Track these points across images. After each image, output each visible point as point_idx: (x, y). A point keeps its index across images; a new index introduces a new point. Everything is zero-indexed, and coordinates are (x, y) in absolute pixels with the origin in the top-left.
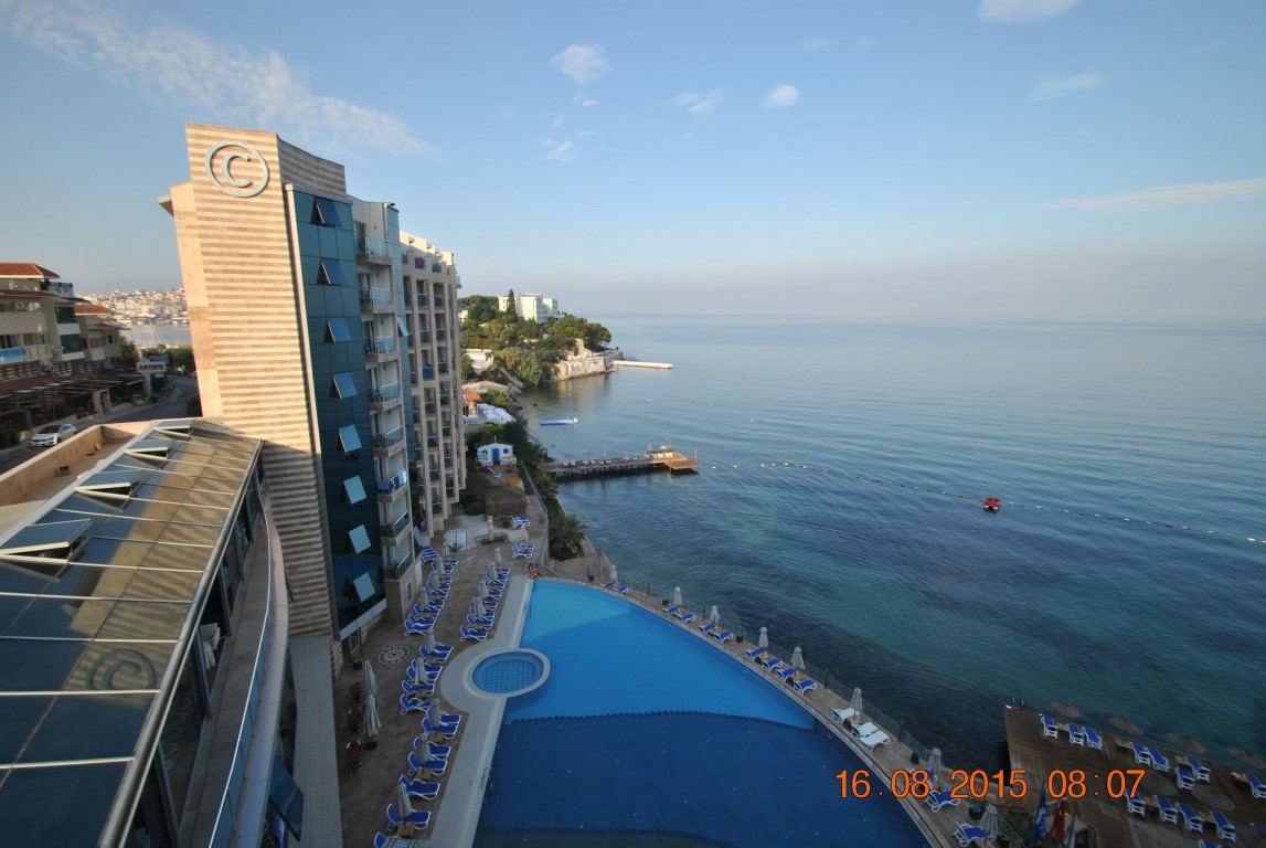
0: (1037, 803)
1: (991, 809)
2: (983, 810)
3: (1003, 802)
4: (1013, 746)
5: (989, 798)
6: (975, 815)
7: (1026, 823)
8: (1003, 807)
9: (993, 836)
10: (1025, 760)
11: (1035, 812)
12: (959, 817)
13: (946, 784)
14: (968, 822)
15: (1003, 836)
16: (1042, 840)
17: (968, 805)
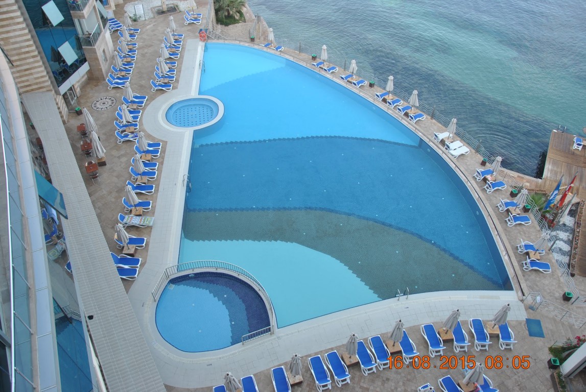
0: (554, 188)
1: (524, 191)
2: (519, 192)
3: (533, 187)
4: (549, 155)
5: (525, 186)
6: (513, 195)
7: (543, 199)
8: (533, 190)
9: (521, 206)
10: (554, 163)
11: (551, 193)
12: (503, 196)
13: (500, 178)
14: (508, 199)
15: (527, 206)
16: (550, 208)
17: (511, 189)
